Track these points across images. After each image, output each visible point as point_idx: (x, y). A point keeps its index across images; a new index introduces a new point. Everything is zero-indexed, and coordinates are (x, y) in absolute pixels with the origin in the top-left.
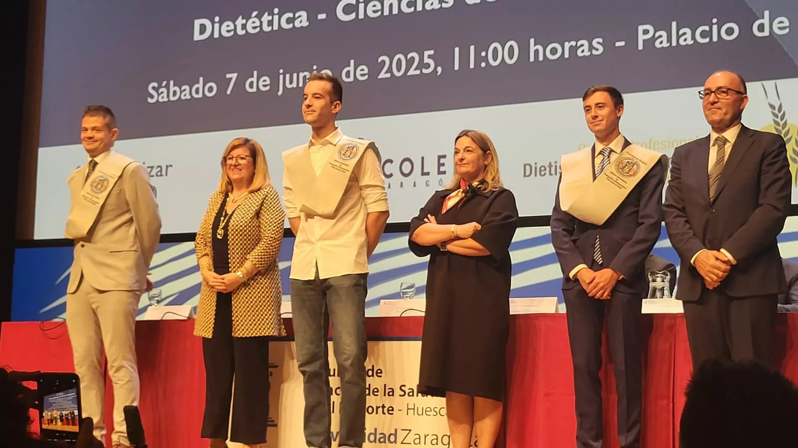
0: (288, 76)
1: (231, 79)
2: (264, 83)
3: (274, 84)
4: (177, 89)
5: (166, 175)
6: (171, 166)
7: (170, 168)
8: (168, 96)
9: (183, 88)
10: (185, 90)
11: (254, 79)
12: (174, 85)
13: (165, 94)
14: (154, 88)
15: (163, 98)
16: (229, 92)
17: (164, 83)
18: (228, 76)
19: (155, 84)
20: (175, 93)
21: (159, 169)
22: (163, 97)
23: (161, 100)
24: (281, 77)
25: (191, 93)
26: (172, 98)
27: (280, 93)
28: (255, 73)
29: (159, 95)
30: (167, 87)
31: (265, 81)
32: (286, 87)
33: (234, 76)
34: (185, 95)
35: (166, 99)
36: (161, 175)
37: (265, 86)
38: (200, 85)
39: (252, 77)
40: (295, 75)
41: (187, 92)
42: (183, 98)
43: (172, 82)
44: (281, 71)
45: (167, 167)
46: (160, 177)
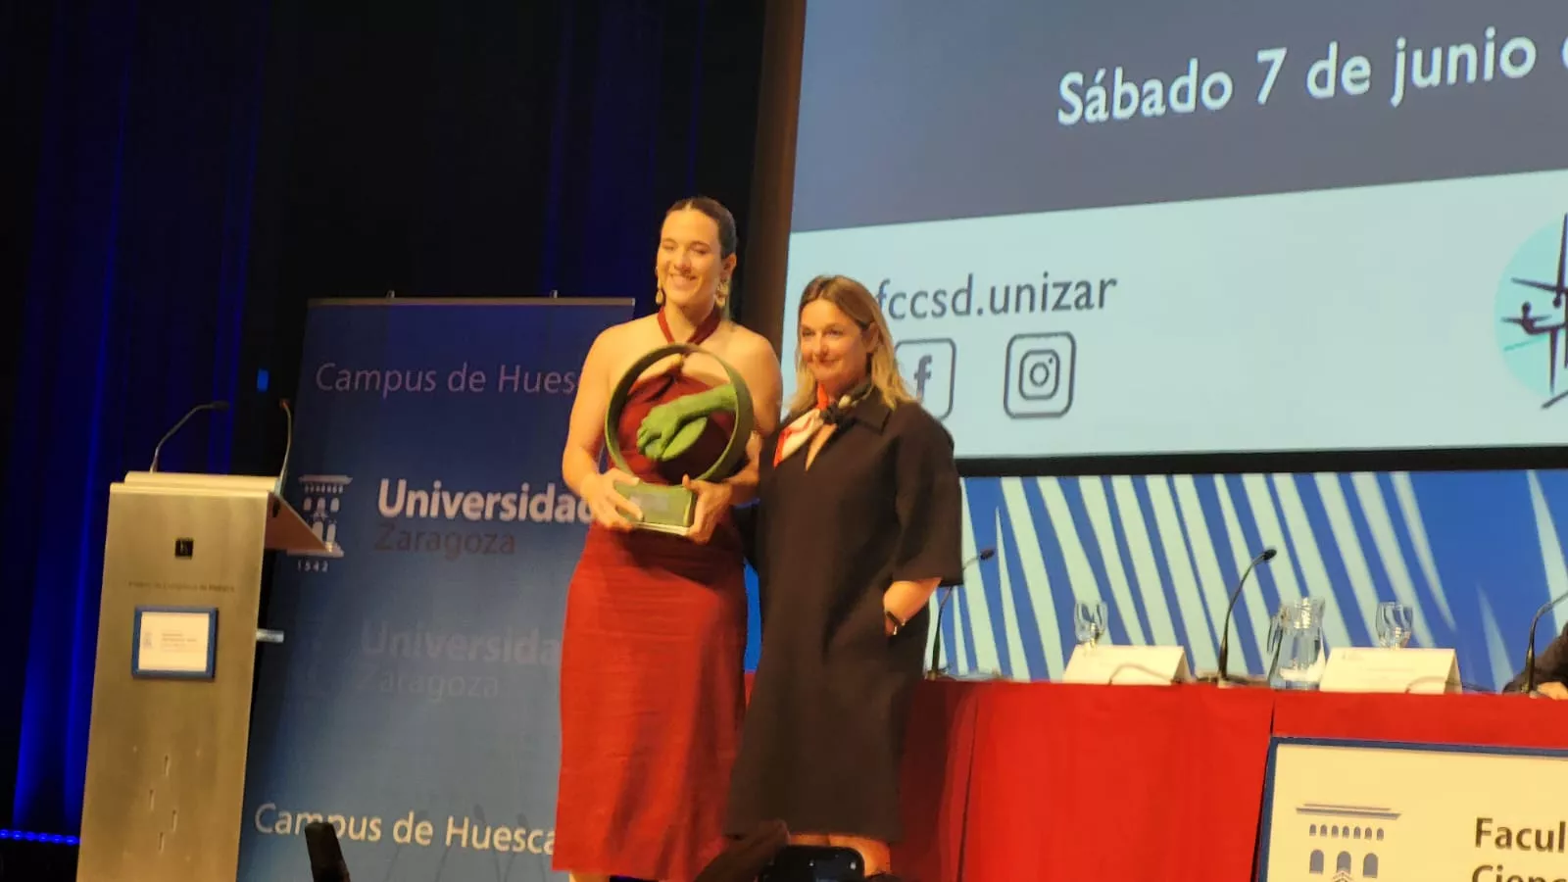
0: (1418, 56)
1: (1269, 64)
2: (1358, 74)
3: (1382, 77)
4: (1131, 89)
5: (1101, 304)
6: (1113, 282)
7: (1109, 290)
8: (1109, 107)
9: (1147, 86)
10: (1151, 92)
11: (1330, 65)
12: (1124, 81)
13: (1101, 102)
14: (1073, 87)
15: (1097, 114)
16: (1263, 98)
17: (1101, 74)
18: (1263, 56)
19: (1076, 77)
20: (1126, 101)
21: (1083, 290)
22: (1095, 111)
23: (1090, 117)
24: (1401, 58)
25: (1166, 100)
26: (1119, 113)
27: (1396, 100)
28: (1333, 48)
29: (1085, 106)
30: (1108, 85)
31: (1357, 68)
32: (1413, 86)
33: (1277, 56)
34: (1152, 105)
35: (1102, 116)
36: (1088, 305)
37: (1356, 81)
38: (1191, 80)
39: (1326, 57)
40: (1437, 54)
41: (1158, 97)
42: (1146, 111)
43: (1119, 73)
44: (1401, 43)
45: (1103, 286)
46: (1085, 311)
